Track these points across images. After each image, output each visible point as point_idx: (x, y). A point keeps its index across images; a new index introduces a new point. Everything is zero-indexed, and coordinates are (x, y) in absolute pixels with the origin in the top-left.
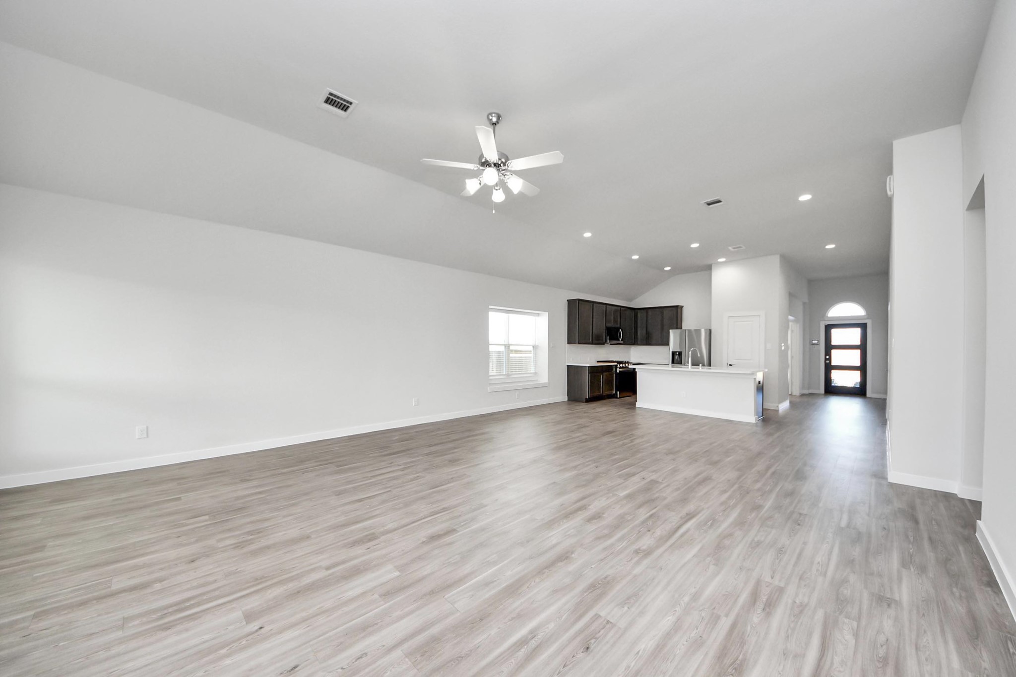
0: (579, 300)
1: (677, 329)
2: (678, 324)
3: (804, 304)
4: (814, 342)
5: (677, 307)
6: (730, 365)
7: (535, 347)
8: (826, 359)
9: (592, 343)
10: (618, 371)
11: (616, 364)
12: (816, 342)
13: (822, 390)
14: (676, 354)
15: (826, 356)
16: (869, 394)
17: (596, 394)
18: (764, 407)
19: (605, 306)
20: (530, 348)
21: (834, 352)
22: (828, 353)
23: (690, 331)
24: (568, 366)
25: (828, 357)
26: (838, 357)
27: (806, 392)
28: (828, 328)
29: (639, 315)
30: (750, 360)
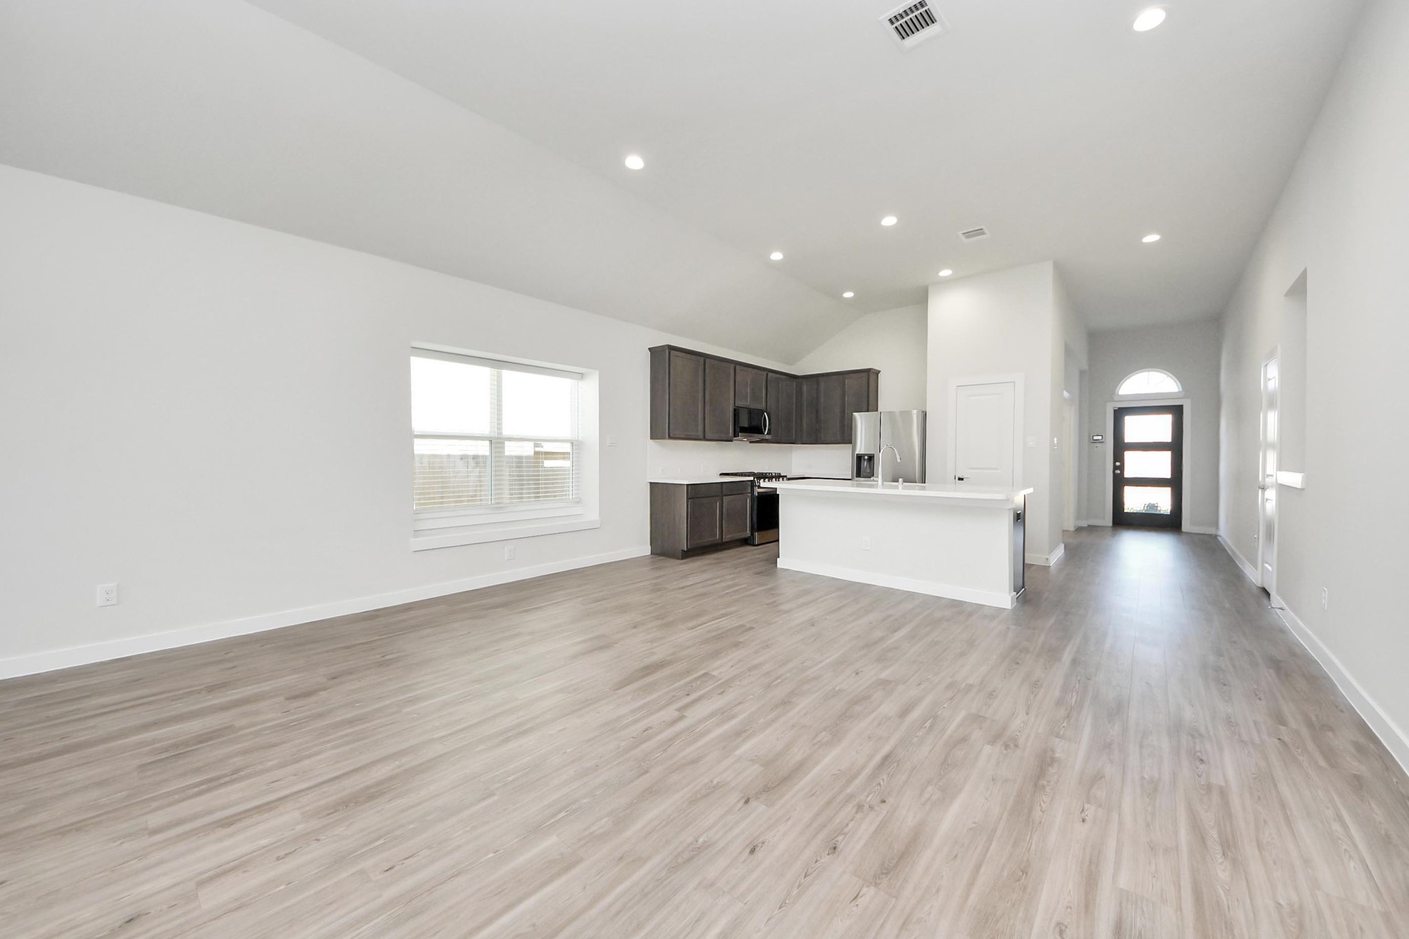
0: (671, 348)
1: (868, 411)
2: (871, 403)
3: (1082, 373)
4: (1095, 438)
5: (868, 371)
6: (960, 479)
7: (576, 444)
8: (1115, 468)
9: (705, 439)
10: (756, 494)
11: (752, 478)
12: (1100, 438)
13: (1108, 520)
14: (864, 459)
15: (1115, 461)
16: (1186, 526)
17: (707, 540)
18: (1026, 562)
19: (732, 366)
20: (567, 448)
21: (1129, 456)
22: (1118, 457)
23: (891, 413)
24: (651, 483)
25: (1118, 464)
26: (1135, 464)
27: (1084, 524)
28: (1119, 414)
29: (805, 388)
30: (997, 469)
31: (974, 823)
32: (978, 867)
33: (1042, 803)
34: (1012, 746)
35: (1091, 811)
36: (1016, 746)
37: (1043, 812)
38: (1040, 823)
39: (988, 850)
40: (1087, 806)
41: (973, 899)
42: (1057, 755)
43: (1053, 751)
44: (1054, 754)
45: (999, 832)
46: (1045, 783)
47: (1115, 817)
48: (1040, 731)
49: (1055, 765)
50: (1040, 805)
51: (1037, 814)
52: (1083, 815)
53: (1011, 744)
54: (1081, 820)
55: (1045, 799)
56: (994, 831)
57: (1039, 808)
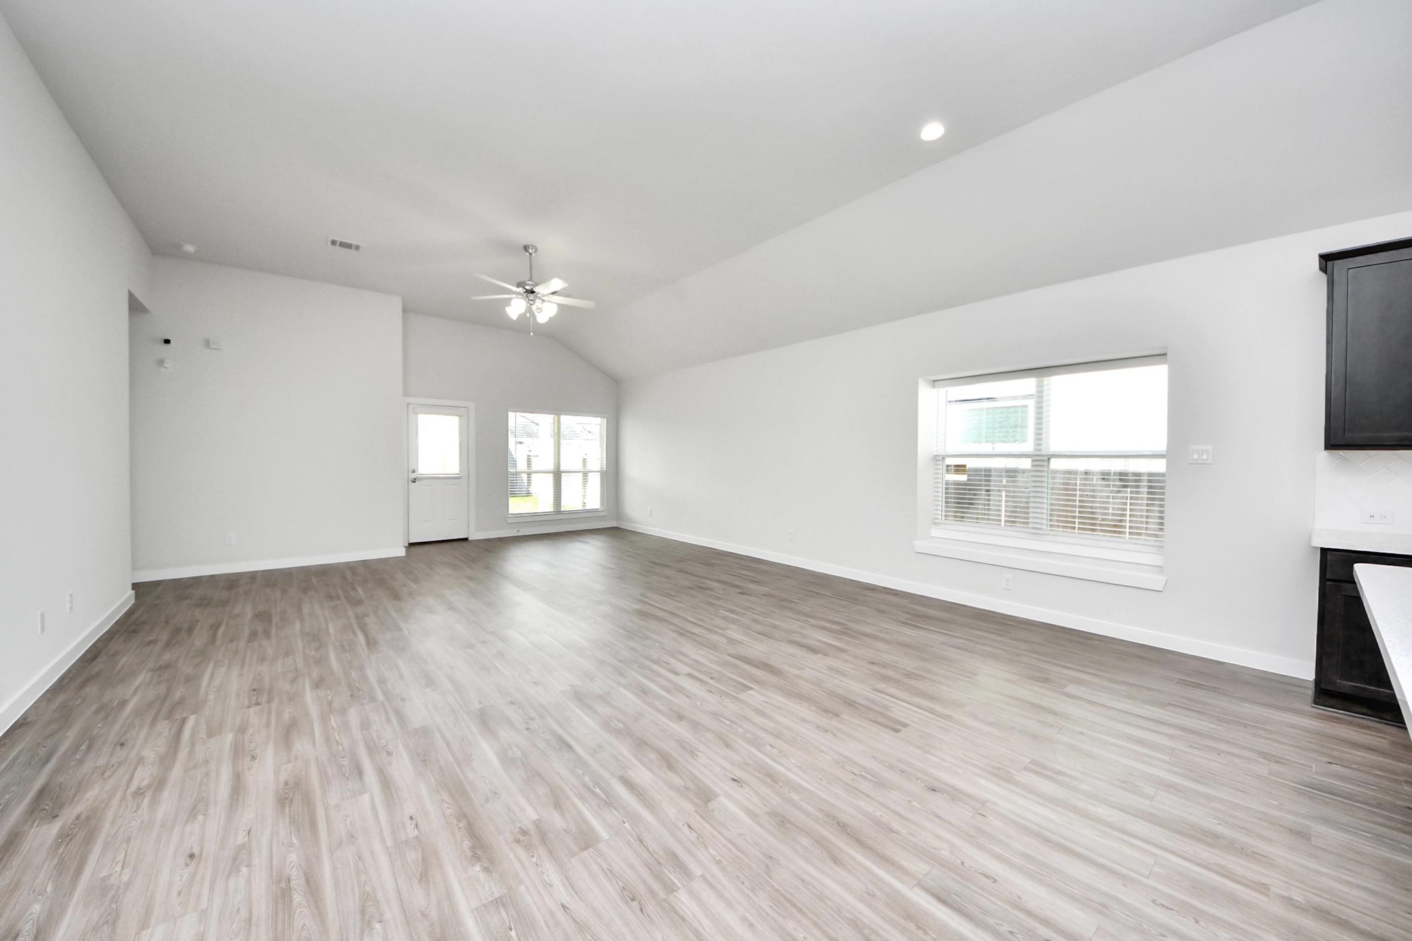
31: (473, 760)
32: (448, 744)
33: (448, 806)
34: (521, 838)
35: (411, 832)
36: (518, 841)
37: (442, 800)
38: (438, 792)
39: (452, 754)
40: (416, 832)
41: (437, 735)
42: (478, 868)
43: (487, 870)
44: (482, 866)
45: (455, 766)
46: (461, 825)
47: (389, 843)
48: (522, 888)
49: (469, 853)
50: (448, 803)
51: (445, 796)
52: (414, 822)
53: (523, 837)
54: (413, 817)
55: (450, 811)
56: (459, 766)
57: (447, 801)
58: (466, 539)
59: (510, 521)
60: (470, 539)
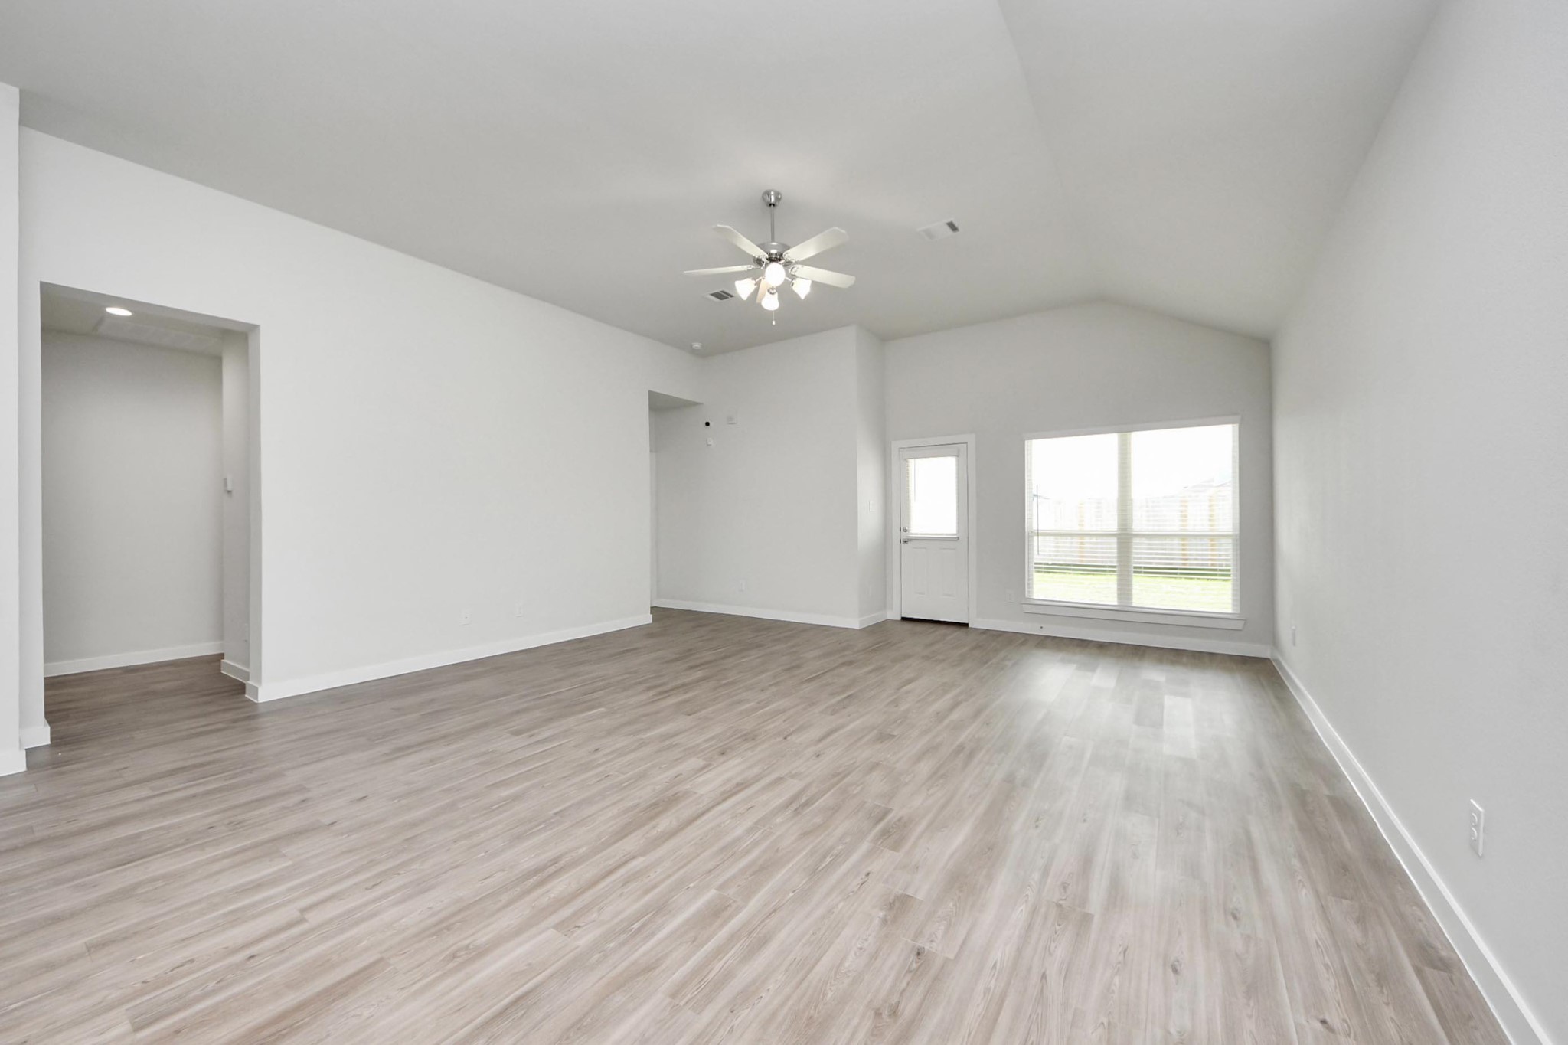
58: (966, 625)
59: (1028, 609)
60: (970, 626)
